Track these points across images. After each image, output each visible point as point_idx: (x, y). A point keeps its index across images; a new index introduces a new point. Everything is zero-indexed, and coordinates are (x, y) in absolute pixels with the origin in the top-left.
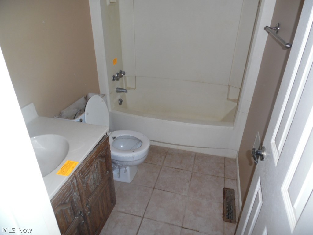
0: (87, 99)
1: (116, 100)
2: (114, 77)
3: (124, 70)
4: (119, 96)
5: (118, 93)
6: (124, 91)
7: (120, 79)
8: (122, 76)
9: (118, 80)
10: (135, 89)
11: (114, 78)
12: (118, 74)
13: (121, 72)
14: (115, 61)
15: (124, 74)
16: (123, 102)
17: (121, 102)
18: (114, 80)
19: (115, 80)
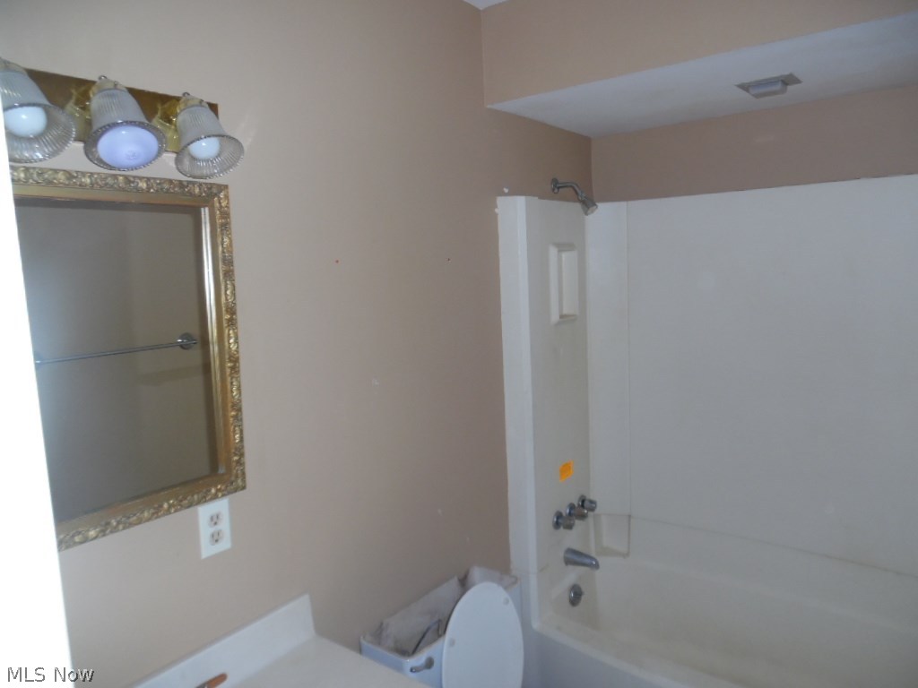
0: (464, 584)
1: (561, 590)
2: (559, 515)
3: (592, 496)
4: (573, 575)
5: (571, 567)
6: (587, 561)
7: (578, 522)
8: (583, 517)
9: (570, 527)
10: (625, 555)
11: (560, 521)
12: (572, 507)
13: (583, 501)
14: (565, 469)
15: (592, 509)
16: (583, 598)
17: (576, 596)
18: (557, 525)
19: (562, 528)
